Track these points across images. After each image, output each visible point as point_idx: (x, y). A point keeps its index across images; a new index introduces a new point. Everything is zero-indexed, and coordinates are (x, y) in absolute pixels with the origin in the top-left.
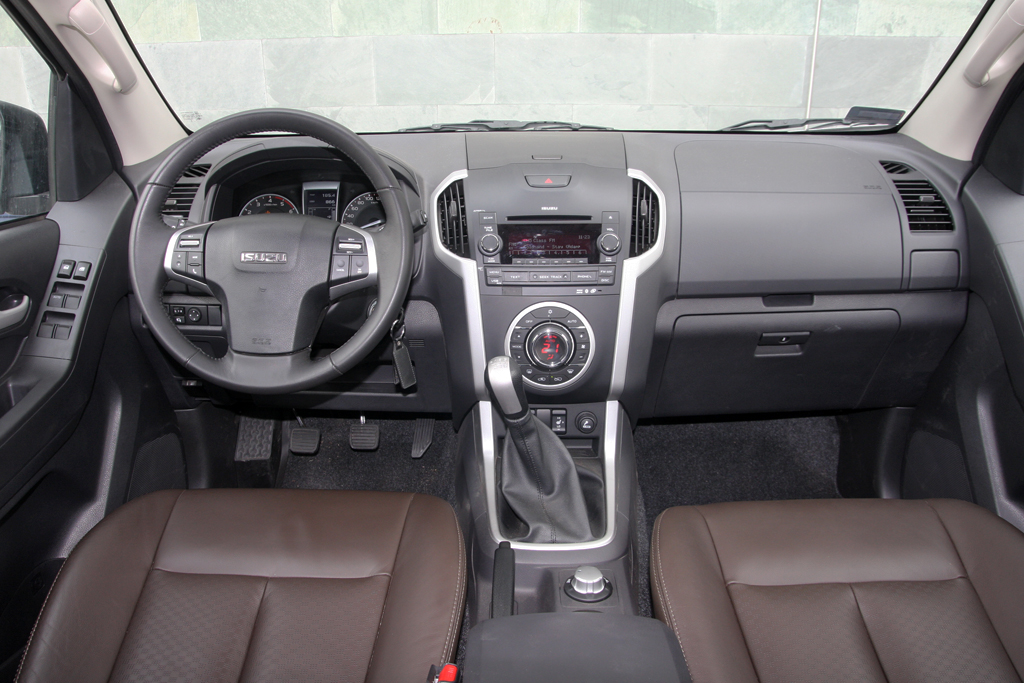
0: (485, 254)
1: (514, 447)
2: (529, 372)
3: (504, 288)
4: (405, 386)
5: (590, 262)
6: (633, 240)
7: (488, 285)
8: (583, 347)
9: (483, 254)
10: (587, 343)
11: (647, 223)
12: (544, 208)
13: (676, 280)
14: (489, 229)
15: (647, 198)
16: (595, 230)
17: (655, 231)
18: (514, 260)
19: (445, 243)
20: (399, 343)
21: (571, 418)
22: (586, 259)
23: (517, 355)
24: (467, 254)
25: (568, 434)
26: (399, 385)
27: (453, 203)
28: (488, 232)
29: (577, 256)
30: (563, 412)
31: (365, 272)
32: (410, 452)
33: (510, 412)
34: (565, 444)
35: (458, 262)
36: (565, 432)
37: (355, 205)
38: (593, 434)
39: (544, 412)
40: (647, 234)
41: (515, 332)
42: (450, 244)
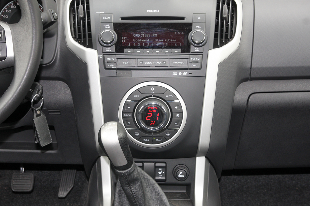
0: (104, 45)
1: (123, 192)
2: (137, 135)
3: (119, 71)
4: (43, 144)
5: (183, 52)
6: (216, 36)
7: (106, 69)
8: (178, 115)
9: (102, 45)
10: (181, 113)
11: (227, 23)
12: (149, 11)
13: (249, 66)
14: (107, 26)
15: (228, 5)
16: (188, 27)
17: (234, 29)
18: (126, 50)
19: (74, 38)
20: (38, 112)
21: (169, 170)
22: (180, 50)
23: (127, 121)
24: (90, 46)
25: (168, 181)
26: (39, 144)
27: (81, 6)
28: (106, 29)
29: (173, 47)
30: (164, 165)
31: (4, 55)
32: (58, 193)
33: (119, 165)
34: (163, 189)
35: (83, 52)
36: (165, 180)
37: (9, 8)
38: (187, 182)
39: (149, 165)
40: (227, 32)
41: (126, 104)
42: (78, 38)
